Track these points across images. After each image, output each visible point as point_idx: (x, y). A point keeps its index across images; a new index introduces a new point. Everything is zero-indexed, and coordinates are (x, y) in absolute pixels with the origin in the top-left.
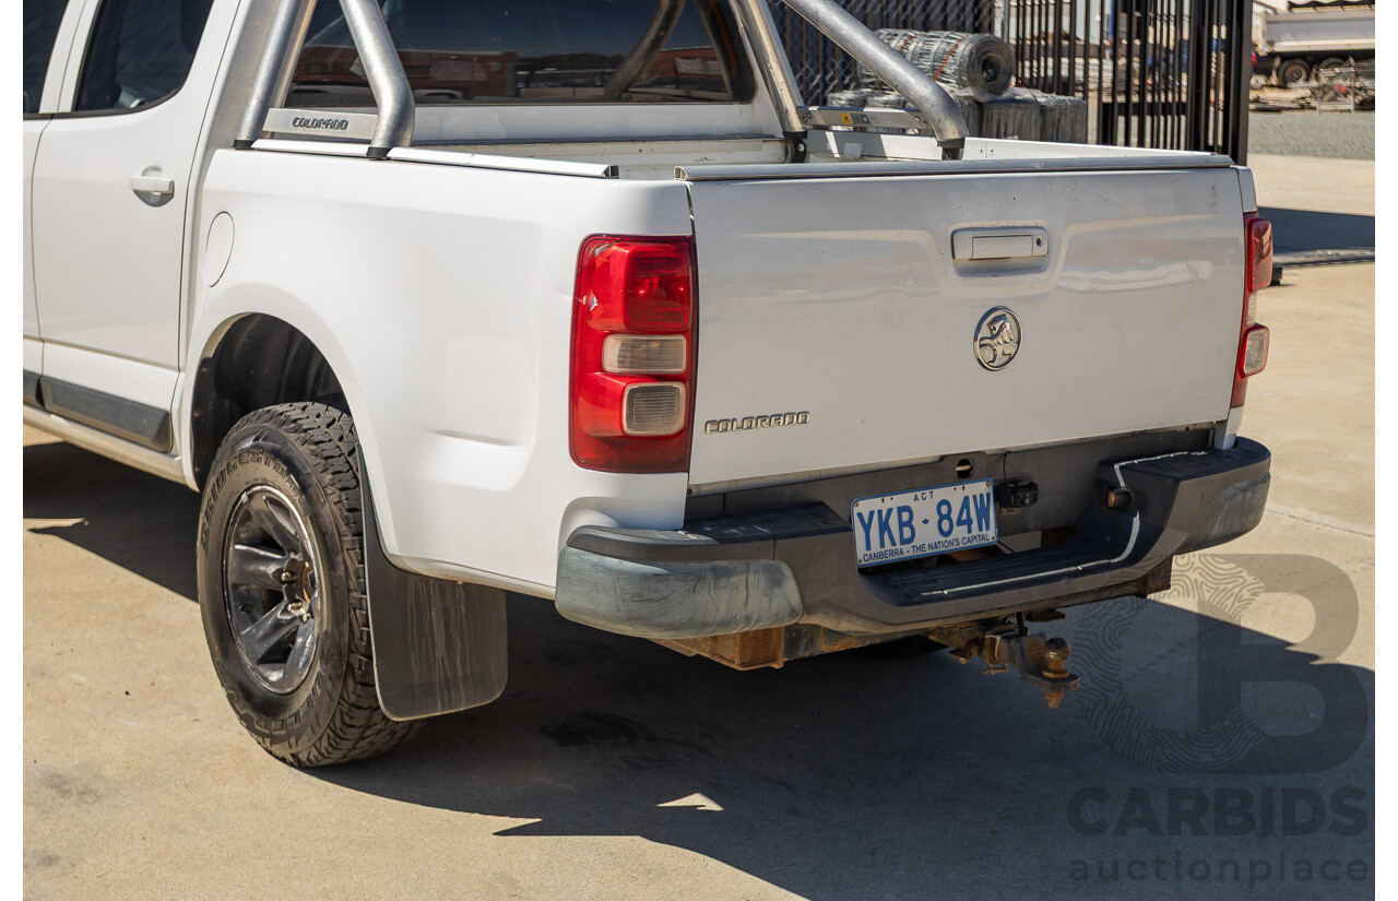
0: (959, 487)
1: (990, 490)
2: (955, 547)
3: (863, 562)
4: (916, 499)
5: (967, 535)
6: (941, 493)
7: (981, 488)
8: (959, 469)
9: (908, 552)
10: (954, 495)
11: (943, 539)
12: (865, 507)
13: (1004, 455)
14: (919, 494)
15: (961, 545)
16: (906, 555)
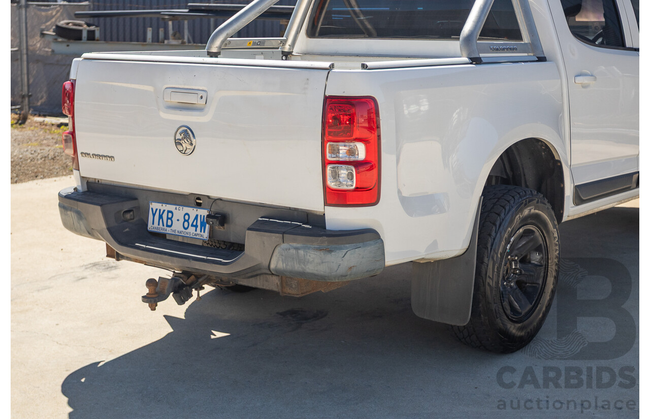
0: (195, 209)
4: (176, 209)
5: (195, 232)
10: (193, 212)
14: (178, 207)
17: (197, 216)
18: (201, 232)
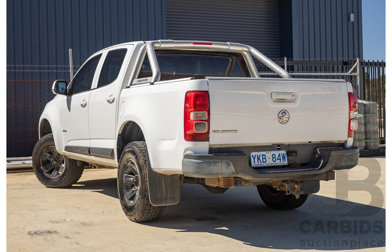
1: (286, 153)
2: (277, 165)
3: (253, 166)
4: (267, 153)
5: (280, 162)
6: (273, 152)
7: (283, 152)
8: (277, 147)
9: (265, 165)
10: (277, 153)
11: (274, 163)
12: (253, 154)
13: (289, 145)
14: (267, 152)
15: (278, 164)
16: (264, 165)
17: (279, 154)
18: (283, 161)
